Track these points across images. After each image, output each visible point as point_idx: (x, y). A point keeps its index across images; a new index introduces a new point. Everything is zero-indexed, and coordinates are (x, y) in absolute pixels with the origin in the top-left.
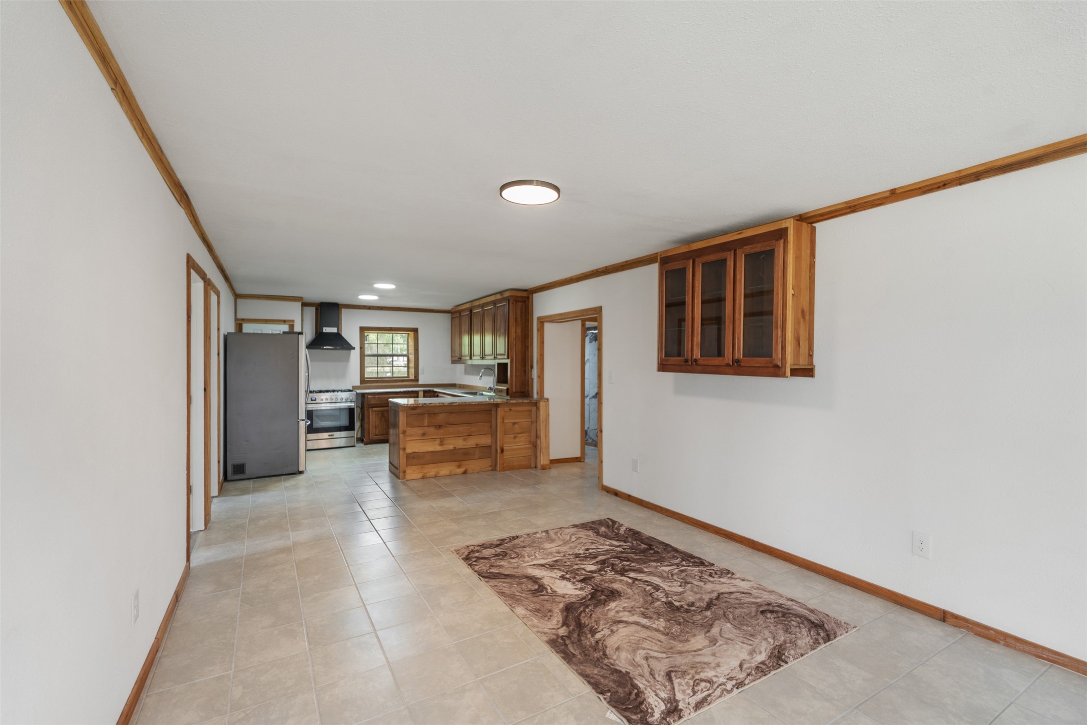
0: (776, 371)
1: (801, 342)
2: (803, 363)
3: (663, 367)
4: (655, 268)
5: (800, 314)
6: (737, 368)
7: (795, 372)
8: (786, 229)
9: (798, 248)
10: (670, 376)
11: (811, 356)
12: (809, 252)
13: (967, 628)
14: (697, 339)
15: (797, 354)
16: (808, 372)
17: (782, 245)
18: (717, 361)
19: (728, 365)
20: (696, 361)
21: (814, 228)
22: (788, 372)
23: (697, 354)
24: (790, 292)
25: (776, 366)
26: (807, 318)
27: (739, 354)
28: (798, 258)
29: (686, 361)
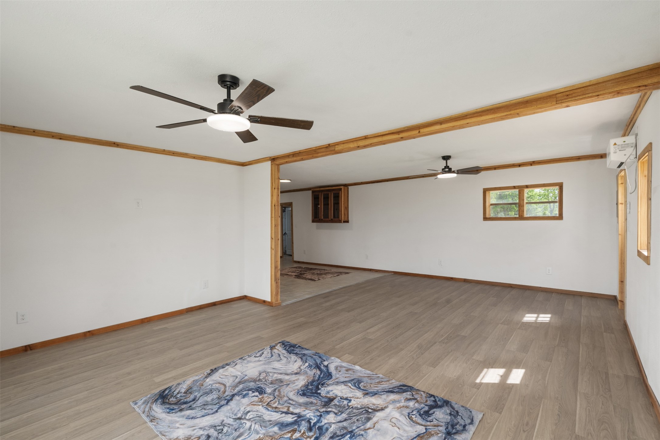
0: (340, 221)
1: (346, 215)
2: (346, 219)
3: (313, 221)
4: (311, 192)
5: (345, 208)
6: (332, 221)
7: (344, 222)
8: (342, 188)
9: (344, 193)
10: (315, 224)
11: (348, 218)
12: (347, 193)
13: (374, 271)
14: (322, 214)
15: (344, 218)
16: (348, 222)
17: (341, 192)
18: (327, 219)
19: (330, 220)
20: (322, 219)
21: (348, 188)
22: (343, 222)
23: (322, 218)
24: (343, 203)
25: (340, 220)
26: (347, 209)
27: (332, 217)
28: (344, 195)
29: (320, 219)
